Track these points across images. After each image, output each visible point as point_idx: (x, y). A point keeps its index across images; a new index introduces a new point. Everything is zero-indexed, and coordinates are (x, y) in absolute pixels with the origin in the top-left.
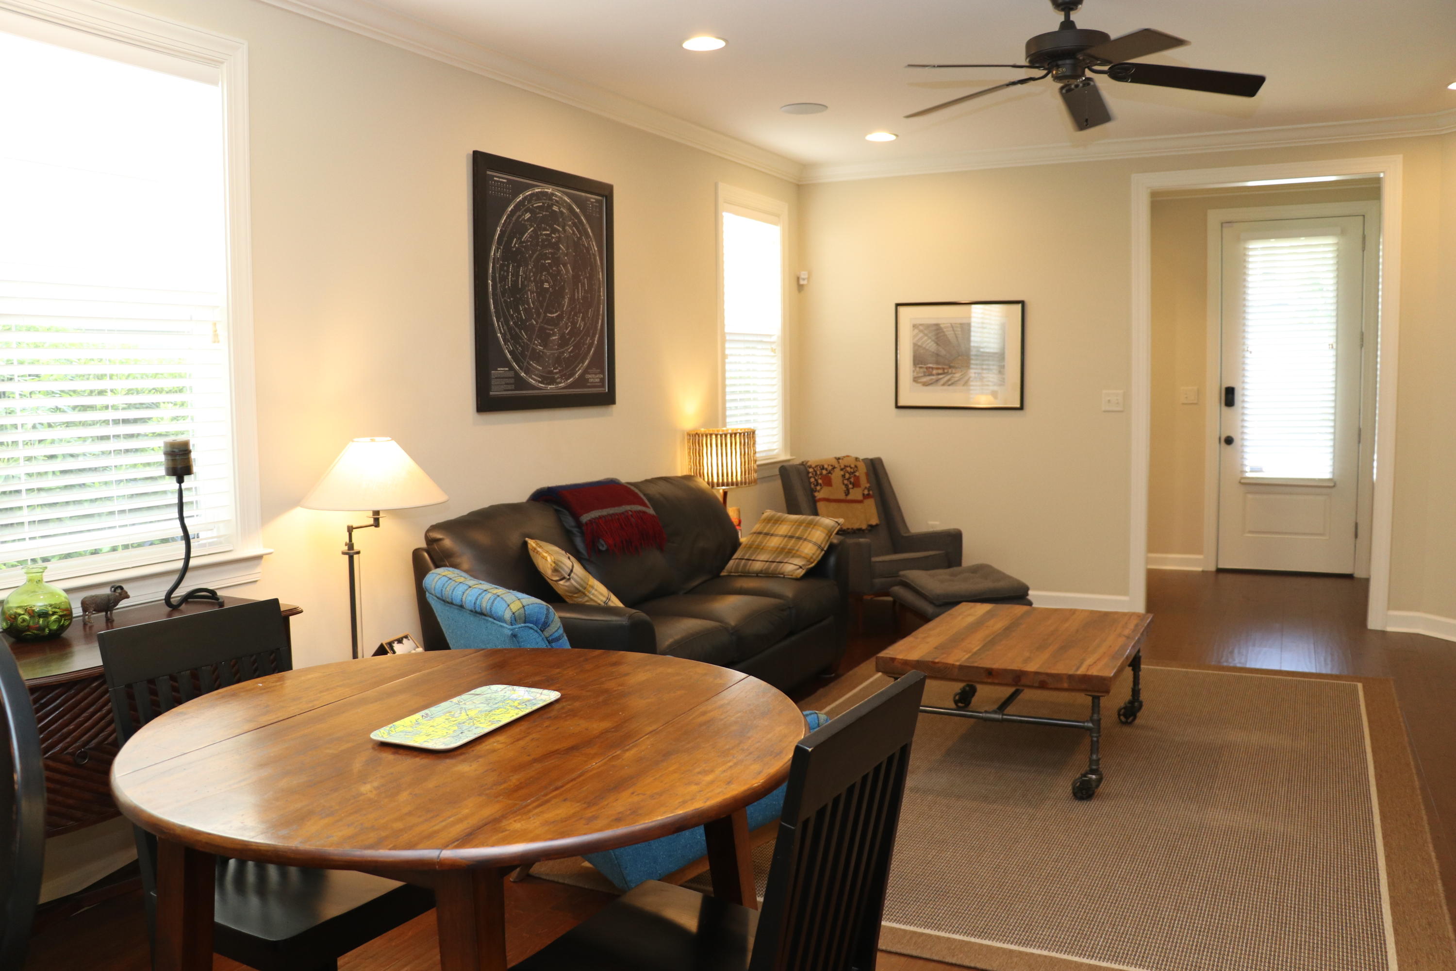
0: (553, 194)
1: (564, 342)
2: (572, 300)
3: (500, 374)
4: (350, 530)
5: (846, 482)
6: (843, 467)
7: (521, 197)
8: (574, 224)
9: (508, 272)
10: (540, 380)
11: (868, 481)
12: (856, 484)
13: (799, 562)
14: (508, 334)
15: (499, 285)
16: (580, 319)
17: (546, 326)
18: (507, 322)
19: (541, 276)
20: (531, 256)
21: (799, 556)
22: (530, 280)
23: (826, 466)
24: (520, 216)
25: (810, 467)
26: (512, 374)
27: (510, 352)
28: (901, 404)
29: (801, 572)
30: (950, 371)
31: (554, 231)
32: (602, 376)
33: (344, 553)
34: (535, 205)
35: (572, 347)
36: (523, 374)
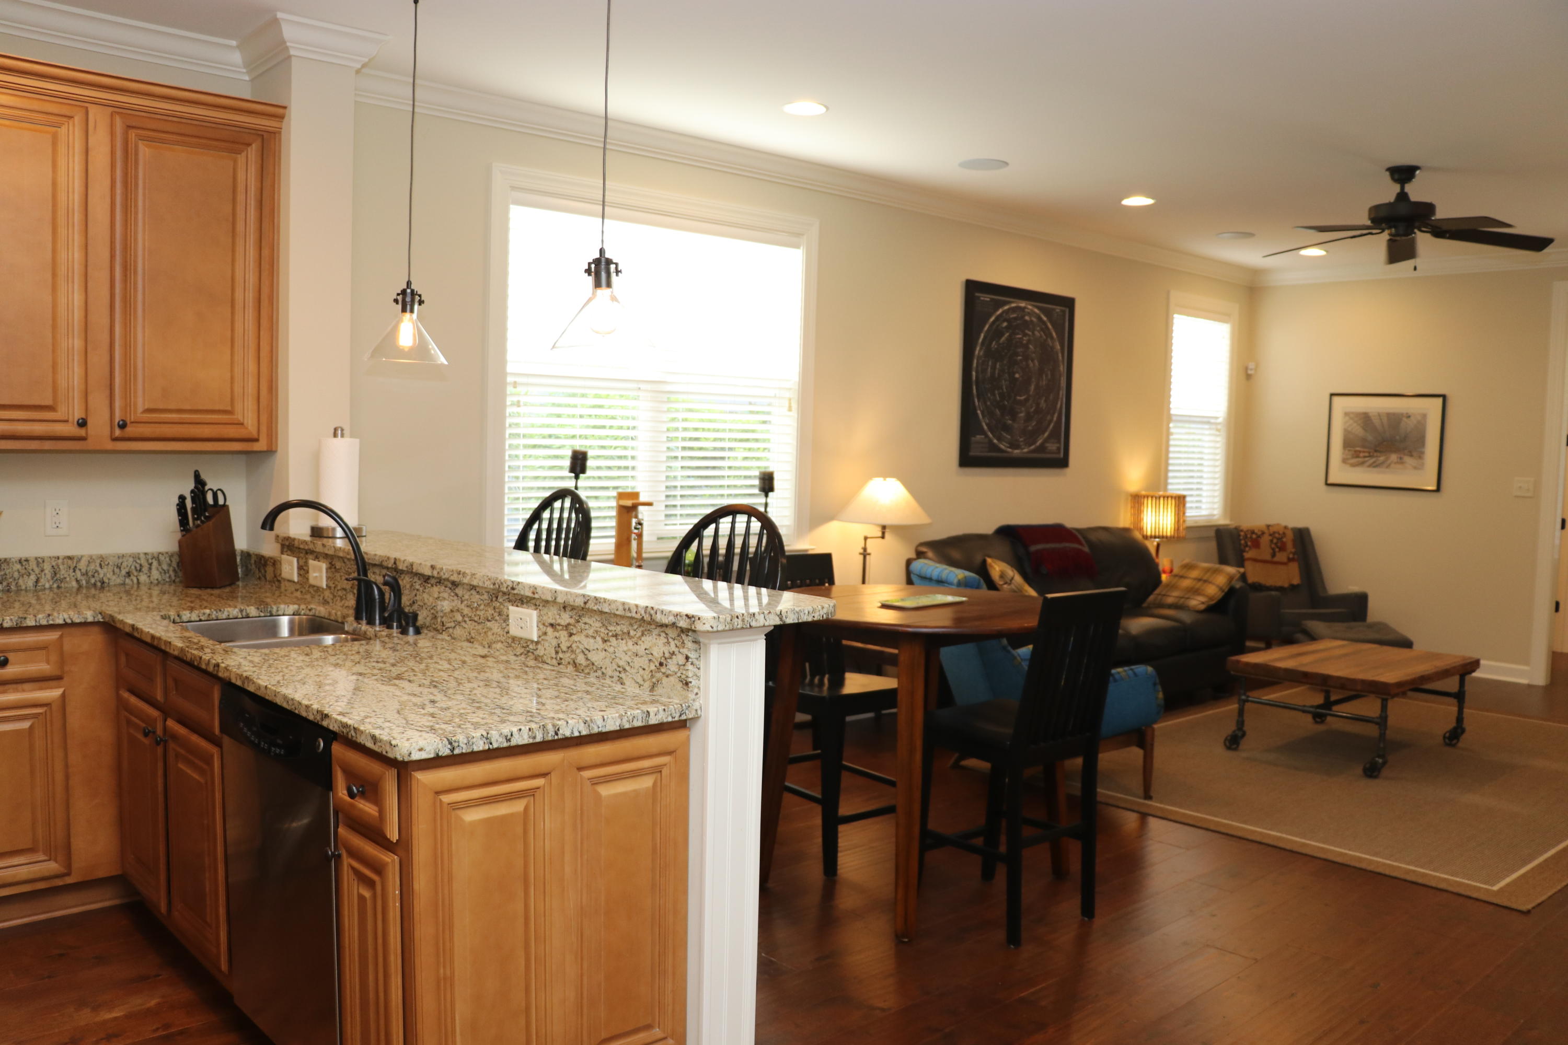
0: (1025, 308)
1: (1028, 418)
2: (1037, 387)
3: (978, 440)
4: (866, 538)
5: (1273, 546)
6: (1271, 532)
7: (1000, 311)
8: (1042, 330)
9: (988, 366)
10: (1009, 446)
11: (1295, 546)
12: (1282, 548)
13: (1202, 599)
14: (985, 410)
15: (981, 375)
16: (1043, 402)
17: (1015, 406)
18: (985, 403)
19: (1013, 369)
20: (1006, 354)
21: (1203, 595)
22: (1005, 372)
23: (1256, 531)
24: (998, 326)
25: (1242, 531)
26: (987, 440)
27: (987, 425)
28: (1330, 481)
29: (1202, 607)
30: (1375, 454)
31: (1025, 335)
32: (1059, 446)
33: (861, 554)
34: (1011, 317)
35: (1036, 422)
36: (995, 441)
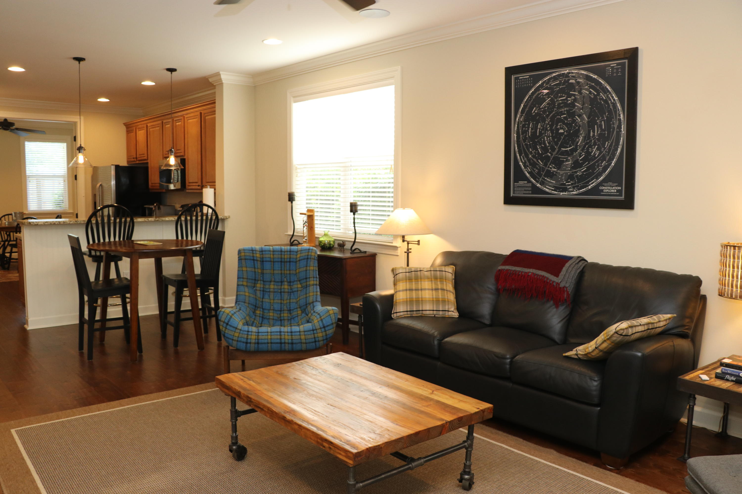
0: (569, 73)
1: (577, 165)
2: (587, 137)
3: (521, 184)
8: (591, 87)
9: (529, 128)
10: (553, 189)
14: (527, 162)
15: (521, 136)
16: (595, 150)
17: (560, 156)
18: (527, 156)
19: (557, 125)
20: (547, 116)
22: (547, 129)
24: (539, 94)
26: (530, 185)
27: (528, 173)
31: (570, 95)
32: (620, 188)
34: (552, 85)
35: (586, 168)
36: (538, 185)
